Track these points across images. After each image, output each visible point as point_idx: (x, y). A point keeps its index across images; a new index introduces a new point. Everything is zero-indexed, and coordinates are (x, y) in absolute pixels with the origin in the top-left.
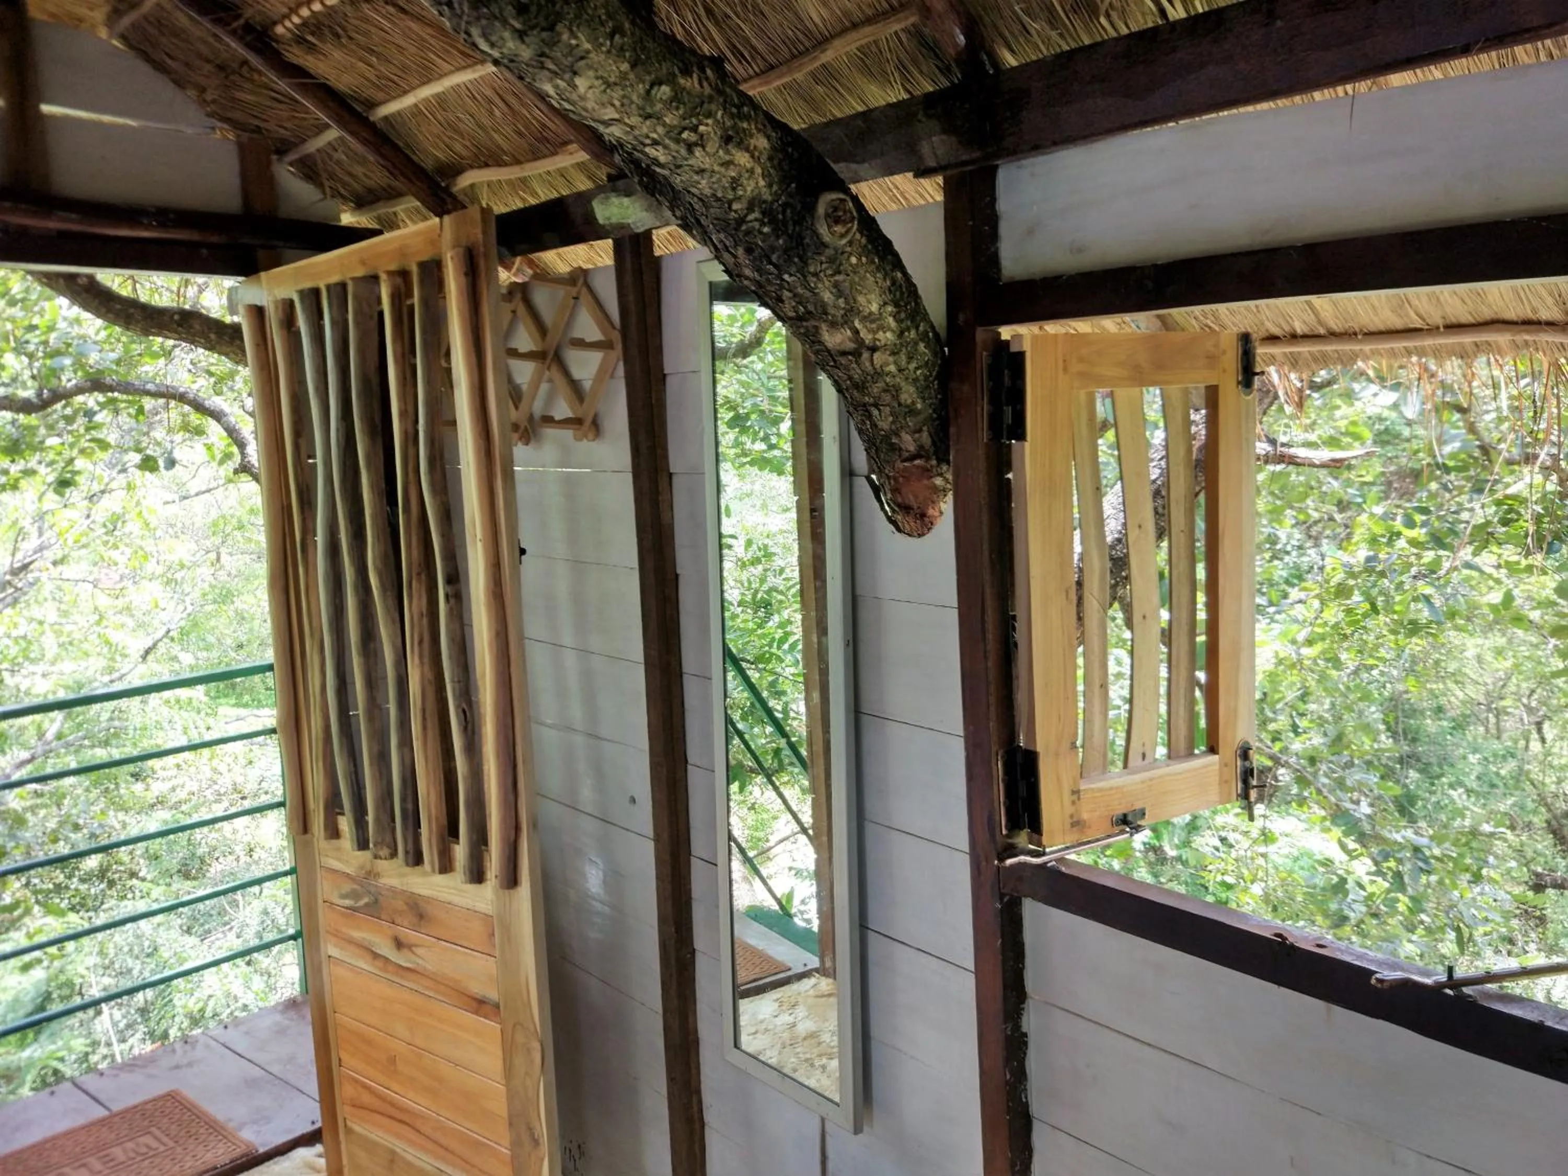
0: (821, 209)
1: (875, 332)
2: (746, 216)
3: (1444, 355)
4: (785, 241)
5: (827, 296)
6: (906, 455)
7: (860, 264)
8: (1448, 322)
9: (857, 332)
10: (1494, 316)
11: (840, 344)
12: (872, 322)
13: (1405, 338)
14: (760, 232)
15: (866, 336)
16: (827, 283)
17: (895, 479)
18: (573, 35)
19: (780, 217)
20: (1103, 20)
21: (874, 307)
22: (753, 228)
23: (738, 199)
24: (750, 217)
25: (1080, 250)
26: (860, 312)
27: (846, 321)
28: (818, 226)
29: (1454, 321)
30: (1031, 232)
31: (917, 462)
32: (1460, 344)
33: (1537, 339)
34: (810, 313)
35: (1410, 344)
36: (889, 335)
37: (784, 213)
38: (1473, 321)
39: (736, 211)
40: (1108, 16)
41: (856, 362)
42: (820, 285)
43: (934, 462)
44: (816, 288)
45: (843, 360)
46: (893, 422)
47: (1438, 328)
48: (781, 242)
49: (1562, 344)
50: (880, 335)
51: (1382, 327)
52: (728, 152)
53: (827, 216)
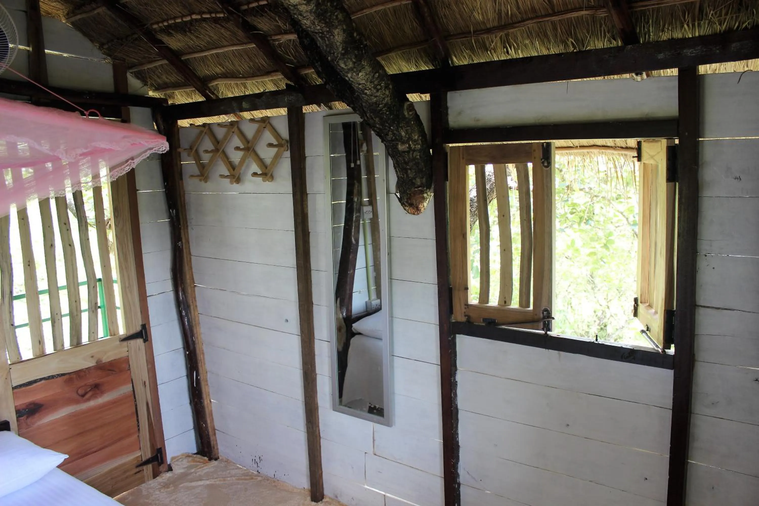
0: (405, 107)
1: (415, 145)
2: (382, 109)
3: (578, 155)
4: (393, 117)
5: (403, 134)
6: (416, 186)
7: (414, 123)
8: (580, 145)
9: (410, 145)
10: (594, 144)
11: (403, 149)
12: (415, 142)
13: (566, 150)
14: (386, 113)
15: (413, 146)
16: (404, 130)
17: (410, 194)
18: (364, 62)
19: (392, 109)
20: (489, 52)
21: (416, 137)
22: (384, 112)
23: (382, 104)
24: (384, 109)
25: (478, 120)
26: (412, 139)
27: (407, 142)
28: (404, 112)
29: (582, 145)
30: (460, 113)
31: (420, 188)
32: (583, 152)
33: (606, 151)
34: (397, 139)
35: (568, 151)
36: (419, 146)
37: (394, 107)
38: (588, 145)
39: (380, 107)
40: (490, 51)
41: (408, 155)
42: (402, 130)
43: (425, 188)
44: (400, 131)
45: (403, 154)
46: (415, 175)
47: (577, 147)
48: (392, 117)
49: (613, 153)
50: (417, 146)
51: (560, 146)
52: (385, 91)
53: (407, 109)
